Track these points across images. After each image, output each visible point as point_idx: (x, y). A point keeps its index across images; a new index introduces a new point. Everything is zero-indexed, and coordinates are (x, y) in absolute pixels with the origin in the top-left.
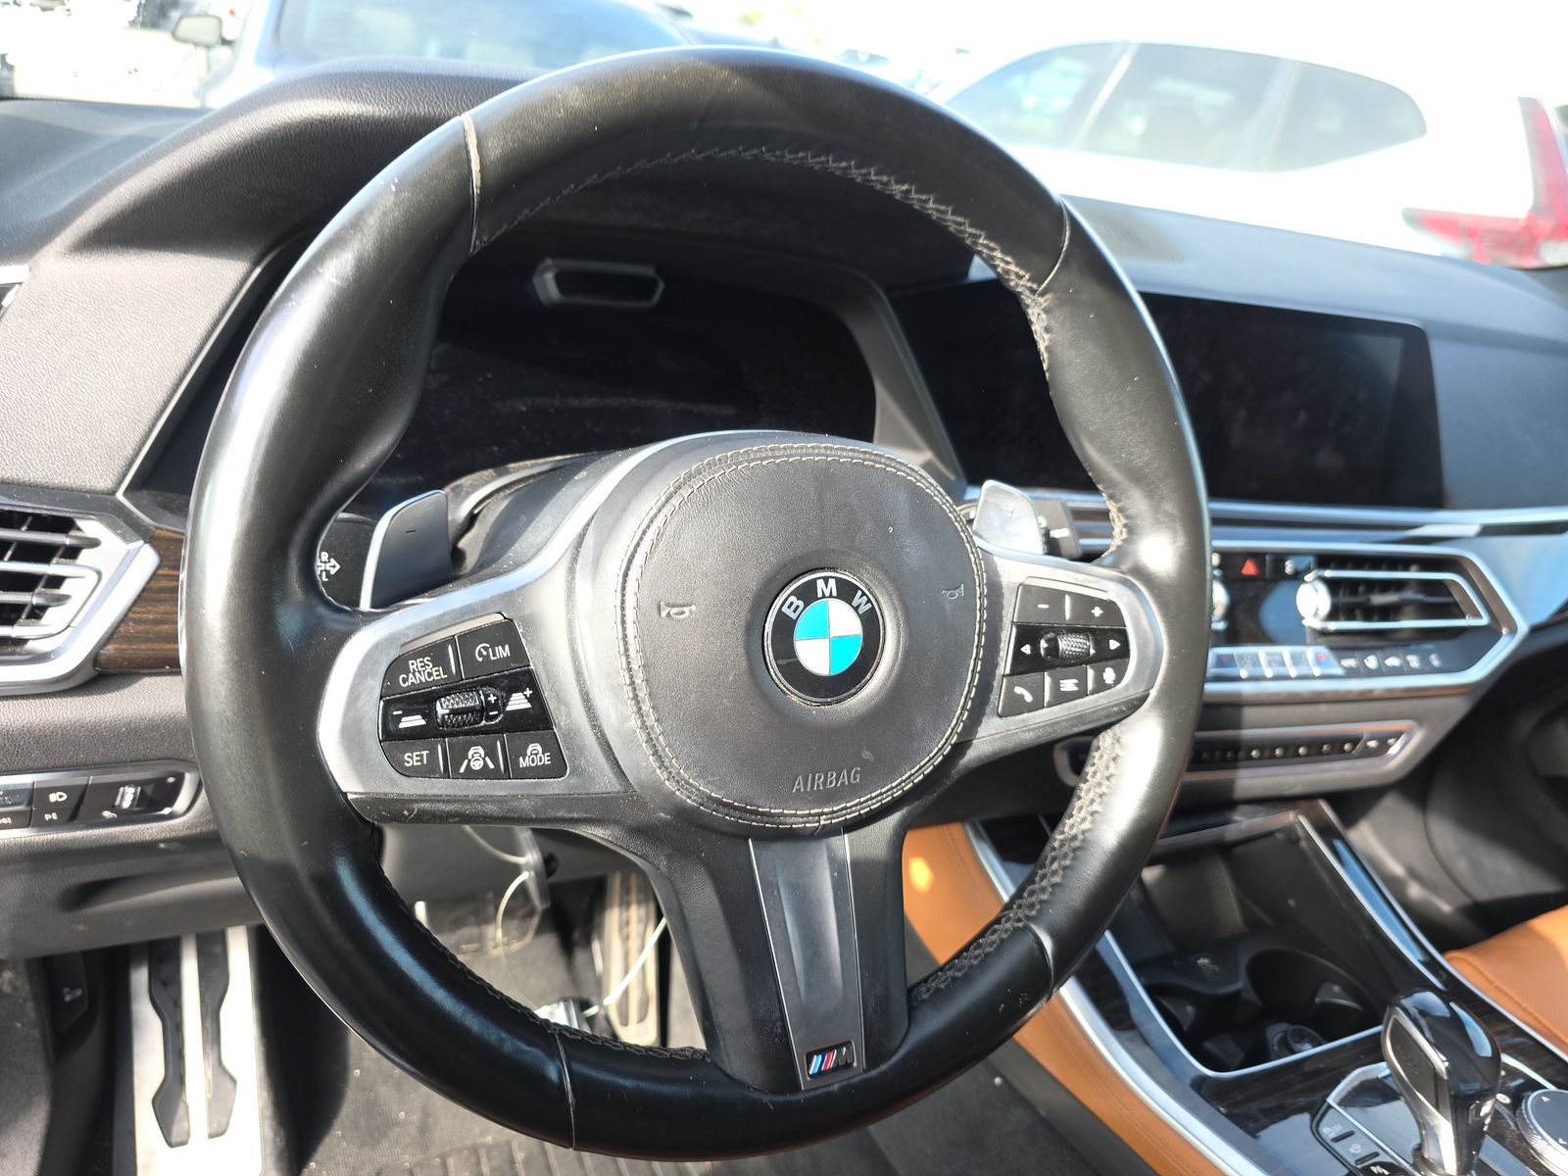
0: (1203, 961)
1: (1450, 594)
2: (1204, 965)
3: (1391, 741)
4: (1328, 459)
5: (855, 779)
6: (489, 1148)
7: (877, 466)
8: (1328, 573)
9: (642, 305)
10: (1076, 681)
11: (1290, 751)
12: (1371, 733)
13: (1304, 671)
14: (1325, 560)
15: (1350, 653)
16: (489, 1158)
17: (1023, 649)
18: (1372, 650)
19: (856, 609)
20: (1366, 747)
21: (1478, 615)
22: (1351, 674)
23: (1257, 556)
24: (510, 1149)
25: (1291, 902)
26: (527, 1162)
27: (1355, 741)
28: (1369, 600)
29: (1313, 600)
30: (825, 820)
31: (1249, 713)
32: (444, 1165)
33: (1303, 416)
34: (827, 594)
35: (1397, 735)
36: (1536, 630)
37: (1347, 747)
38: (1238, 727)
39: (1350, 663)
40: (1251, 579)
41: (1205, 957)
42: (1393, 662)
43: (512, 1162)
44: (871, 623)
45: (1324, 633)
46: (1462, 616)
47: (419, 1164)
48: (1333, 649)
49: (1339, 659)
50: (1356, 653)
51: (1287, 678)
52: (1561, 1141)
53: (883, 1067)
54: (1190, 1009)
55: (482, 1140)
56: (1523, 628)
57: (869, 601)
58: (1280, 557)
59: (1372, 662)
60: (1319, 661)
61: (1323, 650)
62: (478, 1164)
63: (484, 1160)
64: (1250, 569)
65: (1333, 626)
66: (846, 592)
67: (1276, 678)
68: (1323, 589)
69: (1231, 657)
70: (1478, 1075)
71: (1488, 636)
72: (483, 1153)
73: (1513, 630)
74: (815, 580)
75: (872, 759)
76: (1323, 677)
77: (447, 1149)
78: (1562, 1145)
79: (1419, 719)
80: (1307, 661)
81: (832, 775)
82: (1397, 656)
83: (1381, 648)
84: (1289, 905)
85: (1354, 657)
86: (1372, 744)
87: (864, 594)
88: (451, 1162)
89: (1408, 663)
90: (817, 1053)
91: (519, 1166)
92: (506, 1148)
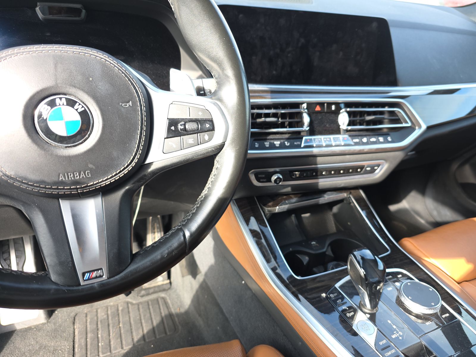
0: (313, 243)
1: (397, 116)
2: (314, 244)
3: (376, 168)
4: (352, 69)
5: (88, 175)
6: (111, 306)
7: (86, 55)
8: (348, 109)
9: (77, 18)
10: (193, 140)
11: (337, 172)
12: (368, 165)
13: (338, 143)
14: (348, 105)
15: (357, 137)
16: (111, 309)
17: (172, 128)
18: (365, 136)
19: (77, 110)
20: (366, 170)
21: (407, 122)
22: (356, 144)
23: (321, 104)
24: (118, 307)
25: (349, 223)
26: (122, 310)
27: (362, 167)
28: (365, 118)
29: (343, 119)
30: (80, 191)
31: (319, 159)
32: (97, 311)
33: (341, 54)
34: (61, 104)
35: (378, 166)
36: (429, 128)
37: (359, 170)
38: (316, 164)
39: (357, 140)
40: (318, 112)
41: (314, 241)
42: (373, 139)
43: (118, 310)
44: (85, 116)
45: (347, 131)
46: (402, 123)
47: (89, 312)
48: (350, 136)
49: (352, 139)
50: (359, 137)
51: (331, 146)
52: (410, 298)
53: (117, 277)
54: (307, 258)
55: (110, 304)
56: (424, 127)
57: (83, 107)
58: (330, 104)
59: (365, 140)
60: (344, 139)
61: (346, 136)
62: (107, 311)
63: (109, 310)
64: (318, 108)
65: (350, 128)
66: (71, 103)
67: (327, 146)
68: (346, 115)
69: (311, 139)
70: (378, 276)
71: (411, 130)
72: (109, 308)
73: (420, 127)
74: (55, 99)
75: (94, 167)
76: (345, 145)
77: (98, 307)
78: (410, 299)
79: (385, 160)
80: (340, 140)
81: (76, 174)
82: (375, 138)
83: (369, 135)
84: (348, 225)
85: (358, 139)
86: (368, 169)
87: (80, 104)
88: (99, 311)
89: (379, 140)
90: (87, 272)
91: (120, 311)
92: (117, 306)
